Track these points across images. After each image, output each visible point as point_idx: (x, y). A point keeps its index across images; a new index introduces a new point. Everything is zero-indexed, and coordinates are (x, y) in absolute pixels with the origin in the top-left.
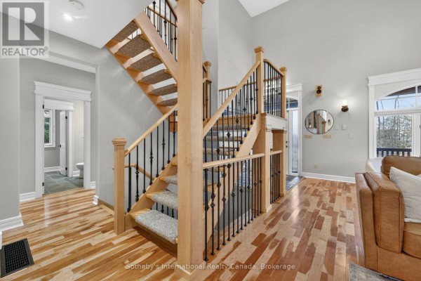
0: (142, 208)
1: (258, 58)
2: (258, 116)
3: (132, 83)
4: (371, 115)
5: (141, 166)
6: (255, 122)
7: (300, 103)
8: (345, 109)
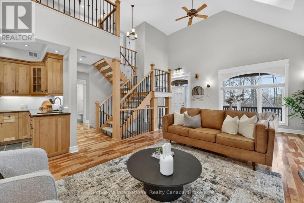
0: (106, 127)
1: (152, 69)
2: (151, 93)
3: (103, 78)
4: (220, 89)
5: (105, 111)
6: (149, 95)
7: (189, 82)
8: (209, 86)
